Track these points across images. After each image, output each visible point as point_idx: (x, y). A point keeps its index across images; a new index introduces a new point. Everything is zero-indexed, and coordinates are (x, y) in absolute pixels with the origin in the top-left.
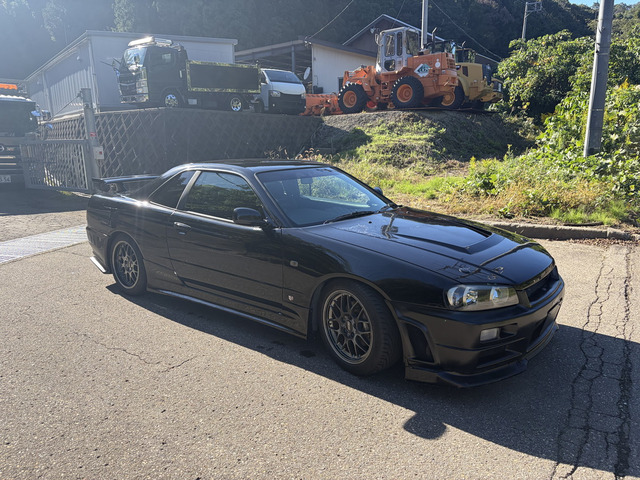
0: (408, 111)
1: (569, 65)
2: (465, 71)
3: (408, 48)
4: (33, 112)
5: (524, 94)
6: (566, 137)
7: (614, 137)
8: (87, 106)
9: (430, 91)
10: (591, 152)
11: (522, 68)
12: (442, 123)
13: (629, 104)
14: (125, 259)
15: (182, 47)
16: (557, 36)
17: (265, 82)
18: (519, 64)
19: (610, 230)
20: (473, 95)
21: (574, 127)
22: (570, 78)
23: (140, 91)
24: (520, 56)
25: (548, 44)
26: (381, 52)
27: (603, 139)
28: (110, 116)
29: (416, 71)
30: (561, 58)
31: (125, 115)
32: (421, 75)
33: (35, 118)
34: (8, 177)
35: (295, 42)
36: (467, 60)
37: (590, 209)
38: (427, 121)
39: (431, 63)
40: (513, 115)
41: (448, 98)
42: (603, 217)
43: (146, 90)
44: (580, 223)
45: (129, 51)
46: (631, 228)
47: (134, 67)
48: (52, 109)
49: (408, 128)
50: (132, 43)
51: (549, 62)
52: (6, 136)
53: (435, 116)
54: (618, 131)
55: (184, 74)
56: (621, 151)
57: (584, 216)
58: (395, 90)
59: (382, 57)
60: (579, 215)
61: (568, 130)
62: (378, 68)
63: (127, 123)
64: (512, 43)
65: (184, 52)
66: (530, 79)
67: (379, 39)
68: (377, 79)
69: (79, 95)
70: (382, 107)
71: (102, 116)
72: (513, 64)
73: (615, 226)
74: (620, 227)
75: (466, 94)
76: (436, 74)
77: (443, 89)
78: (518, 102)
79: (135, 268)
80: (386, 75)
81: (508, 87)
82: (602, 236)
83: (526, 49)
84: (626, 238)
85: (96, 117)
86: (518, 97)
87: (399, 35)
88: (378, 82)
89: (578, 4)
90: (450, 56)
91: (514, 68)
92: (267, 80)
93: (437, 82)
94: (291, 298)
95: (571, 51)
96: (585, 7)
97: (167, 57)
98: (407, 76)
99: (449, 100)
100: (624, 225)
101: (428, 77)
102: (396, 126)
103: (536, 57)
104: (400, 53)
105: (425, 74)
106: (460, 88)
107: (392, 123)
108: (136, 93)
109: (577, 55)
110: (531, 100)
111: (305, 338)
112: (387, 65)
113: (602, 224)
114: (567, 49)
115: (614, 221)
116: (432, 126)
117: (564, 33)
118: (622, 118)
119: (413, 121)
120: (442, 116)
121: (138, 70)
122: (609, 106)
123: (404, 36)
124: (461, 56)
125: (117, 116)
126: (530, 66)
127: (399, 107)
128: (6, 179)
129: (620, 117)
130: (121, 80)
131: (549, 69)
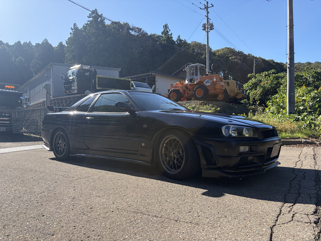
0: (201, 100)
1: (276, 84)
2: (228, 84)
3: (200, 73)
4: (21, 98)
5: (257, 97)
6: (278, 109)
7: (301, 108)
8: (48, 92)
9: (211, 92)
10: (290, 113)
11: (255, 86)
12: (218, 106)
13: (307, 94)
14: (60, 142)
15: (95, 70)
16: (270, 72)
17: (133, 87)
18: (253, 84)
19: (303, 140)
20: (232, 95)
21: (282, 104)
22: (278, 89)
23: (73, 88)
24: (253, 80)
25: (266, 76)
26: (188, 74)
27: (296, 109)
28: (58, 99)
29: (204, 83)
30: (272, 81)
31: (65, 99)
32: (207, 85)
33: (21, 100)
34: (5, 128)
35: (148, 74)
36: (228, 79)
37: (292, 132)
38: (210, 105)
39: (212, 79)
40: (252, 105)
41: (220, 96)
42: (300, 135)
43: (76, 88)
44: (288, 138)
45: (70, 71)
46: (314, 140)
47: (71, 78)
48: (30, 96)
49: (201, 108)
50: (71, 68)
51: (267, 83)
52: (6, 108)
53: (214, 103)
54: (303, 105)
55: (95, 81)
56: (305, 114)
57: (290, 135)
58: (195, 91)
59: (188, 77)
60: (287, 134)
61: (279, 105)
62: (187, 82)
63: (66, 102)
64: (249, 75)
65: (95, 71)
66: (259, 91)
67: (187, 69)
68: (186, 86)
69: (44, 87)
70: (189, 99)
71: (54, 100)
72: (250, 84)
73: (306, 139)
74: (308, 139)
75: (229, 94)
76: (214, 84)
77: (218, 91)
78: (254, 101)
79: (65, 145)
80: (190, 85)
81: (249, 94)
82: (300, 143)
83: (256, 78)
84: (312, 143)
85: (52, 100)
86: (254, 99)
87: (196, 67)
88: (187, 88)
89: (279, 62)
90: (220, 76)
91: (251, 86)
92: (134, 86)
93: (215, 87)
94: (143, 144)
95: (277, 78)
96: (282, 63)
97: (87, 74)
98: (201, 85)
99: (221, 97)
100: (310, 138)
101: (211, 85)
102: (195, 107)
103: (261, 81)
104: (197, 75)
105: (209, 84)
106: (225, 91)
107: (194, 106)
108: (71, 89)
109: (280, 80)
110: (260, 100)
111: (150, 165)
112: (191, 80)
113: (299, 138)
114: (275, 77)
115: (305, 137)
116: (213, 107)
117: (273, 71)
118: (304, 100)
119: (204, 105)
120: (218, 103)
121: (73, 79)
122: (297, 95)
123: (198, 67)
124: (226, 78)
125: (61, 99)
126: (258, 85)
127: (197, 99)
128: (3, 129)
129: (303, 100)
130: (65, 84)
131: (267, 86)
